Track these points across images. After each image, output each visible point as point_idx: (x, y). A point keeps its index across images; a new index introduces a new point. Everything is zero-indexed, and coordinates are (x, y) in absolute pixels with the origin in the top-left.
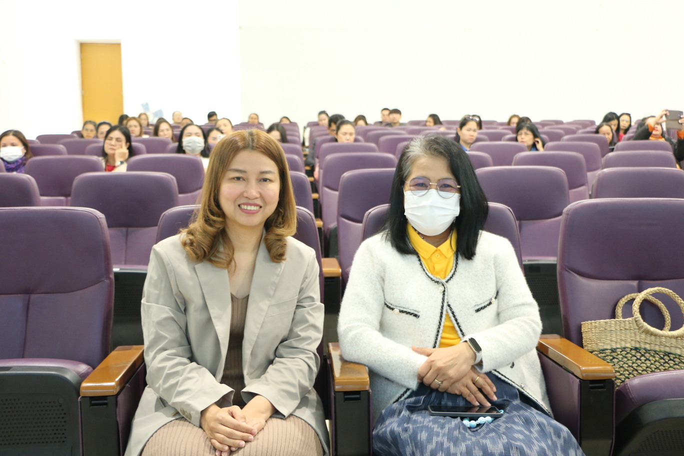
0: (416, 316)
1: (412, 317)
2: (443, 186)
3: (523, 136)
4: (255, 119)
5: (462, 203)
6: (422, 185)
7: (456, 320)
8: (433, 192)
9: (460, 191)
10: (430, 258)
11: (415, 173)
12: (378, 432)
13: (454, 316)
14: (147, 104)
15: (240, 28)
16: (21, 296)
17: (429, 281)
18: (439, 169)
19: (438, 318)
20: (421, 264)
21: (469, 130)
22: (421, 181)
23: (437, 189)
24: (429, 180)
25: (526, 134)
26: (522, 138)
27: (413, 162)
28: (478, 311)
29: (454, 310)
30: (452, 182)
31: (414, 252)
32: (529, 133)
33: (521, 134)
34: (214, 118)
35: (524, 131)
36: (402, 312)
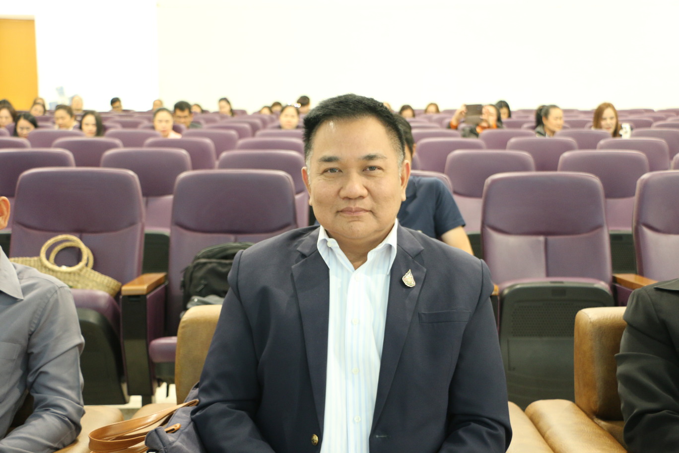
21: (287, 116)
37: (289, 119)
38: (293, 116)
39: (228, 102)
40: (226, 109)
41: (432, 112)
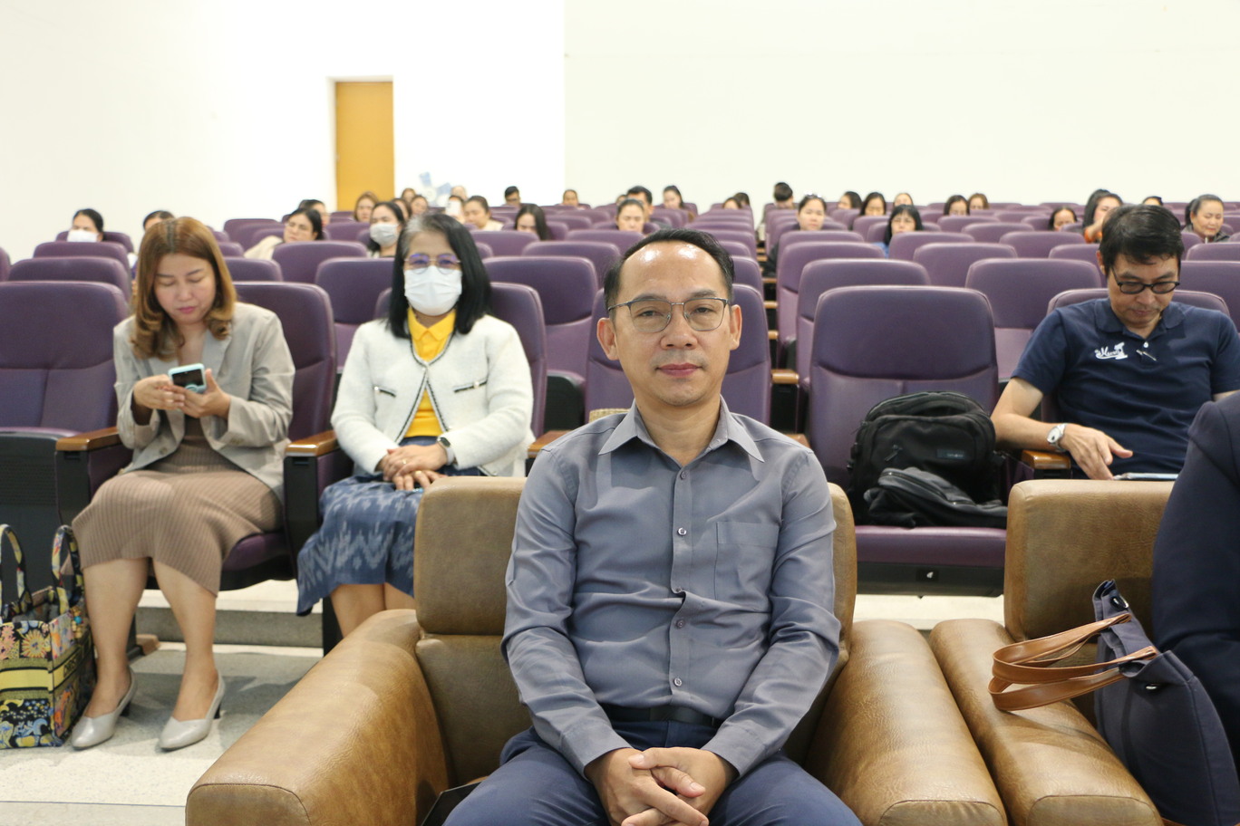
0: (393, 395)
1: (389, 397)
2: (444, 263)
3: (902, 224)
4: (573, 199)
5: (465, 281)
6: (422, 262)
7: (434, 399)
8: (433, 269)
9: (462, 267)
10: (420, 340)
11: (414, 251)
12: (333, 508)
13: (433, 396)
14: (427, 175)
15: (566, 55)
16: (40, 371)
17: (415, 362)
18: (436, 245)
19: (414, 400)
20: (411, 346)
22: (419, 258)
23: (436, 265)
24: (428, 256)
25: (907, 221)
26: (901, 227)
27: (411, 239)
28: (457, 391)
29: (434, 389)
30: (453, 258)
31: (409, 337)
32: (911, 219)
33: (899, 221)
34: (514, 196)
35: (904, 216)
36: (382, 391)
37: (814, 216)
38: (818, 213)
39: (678, 192)
40: (676, 202)
41: (979, 207)
